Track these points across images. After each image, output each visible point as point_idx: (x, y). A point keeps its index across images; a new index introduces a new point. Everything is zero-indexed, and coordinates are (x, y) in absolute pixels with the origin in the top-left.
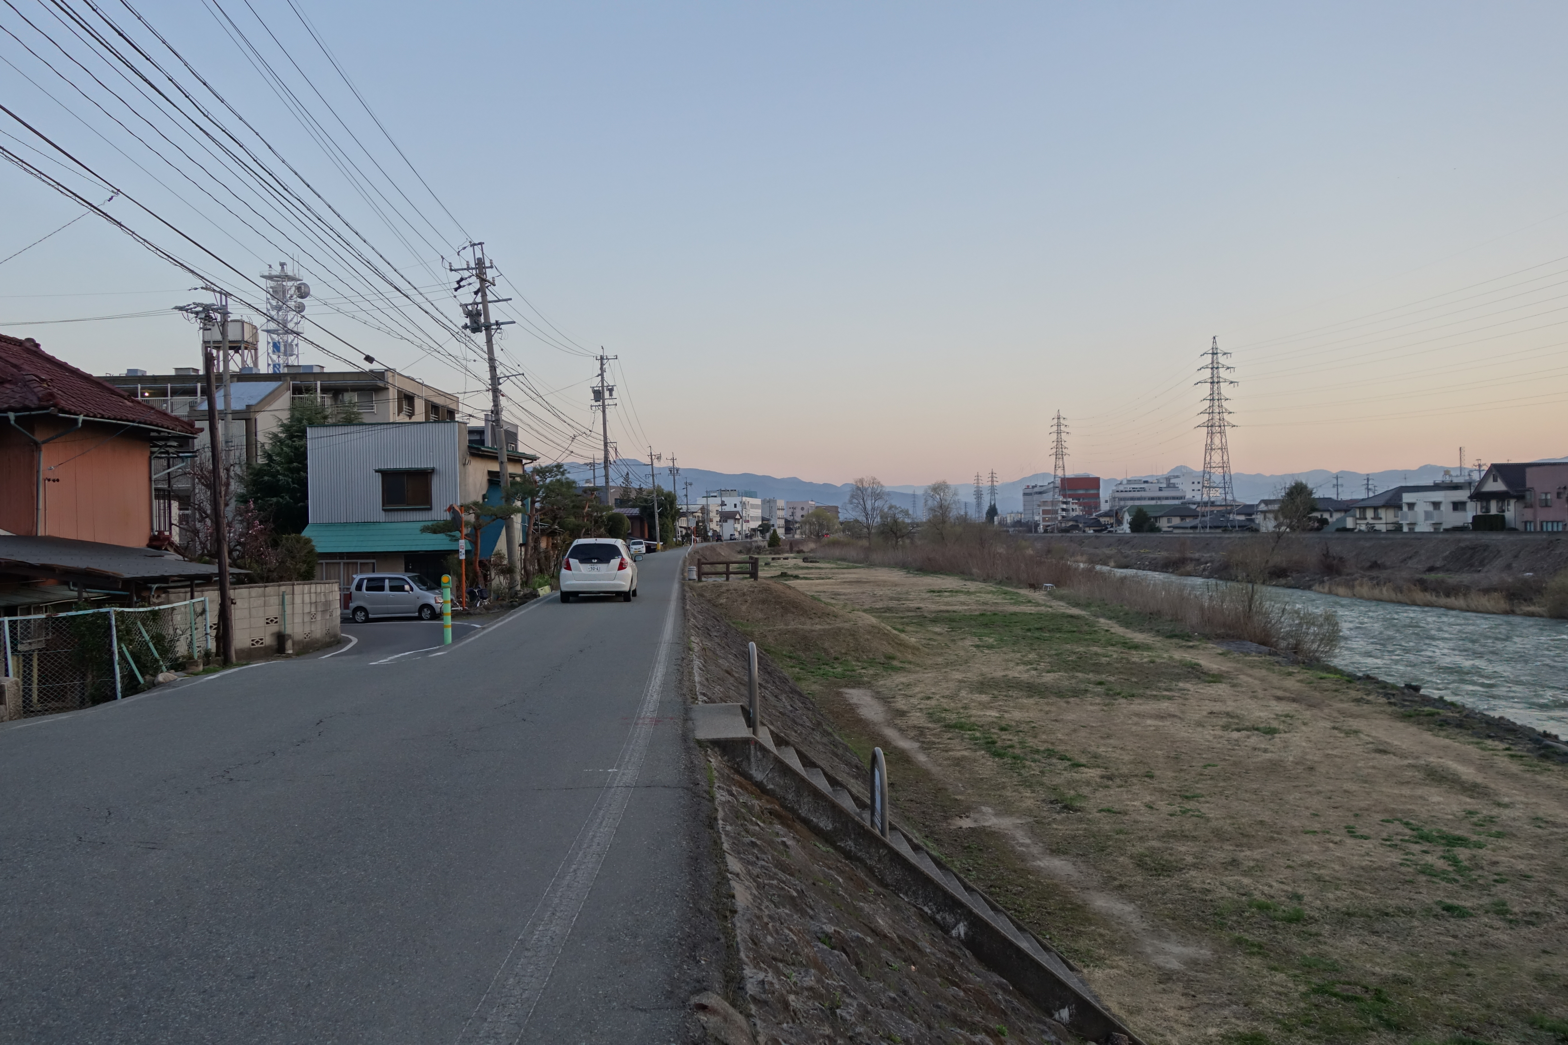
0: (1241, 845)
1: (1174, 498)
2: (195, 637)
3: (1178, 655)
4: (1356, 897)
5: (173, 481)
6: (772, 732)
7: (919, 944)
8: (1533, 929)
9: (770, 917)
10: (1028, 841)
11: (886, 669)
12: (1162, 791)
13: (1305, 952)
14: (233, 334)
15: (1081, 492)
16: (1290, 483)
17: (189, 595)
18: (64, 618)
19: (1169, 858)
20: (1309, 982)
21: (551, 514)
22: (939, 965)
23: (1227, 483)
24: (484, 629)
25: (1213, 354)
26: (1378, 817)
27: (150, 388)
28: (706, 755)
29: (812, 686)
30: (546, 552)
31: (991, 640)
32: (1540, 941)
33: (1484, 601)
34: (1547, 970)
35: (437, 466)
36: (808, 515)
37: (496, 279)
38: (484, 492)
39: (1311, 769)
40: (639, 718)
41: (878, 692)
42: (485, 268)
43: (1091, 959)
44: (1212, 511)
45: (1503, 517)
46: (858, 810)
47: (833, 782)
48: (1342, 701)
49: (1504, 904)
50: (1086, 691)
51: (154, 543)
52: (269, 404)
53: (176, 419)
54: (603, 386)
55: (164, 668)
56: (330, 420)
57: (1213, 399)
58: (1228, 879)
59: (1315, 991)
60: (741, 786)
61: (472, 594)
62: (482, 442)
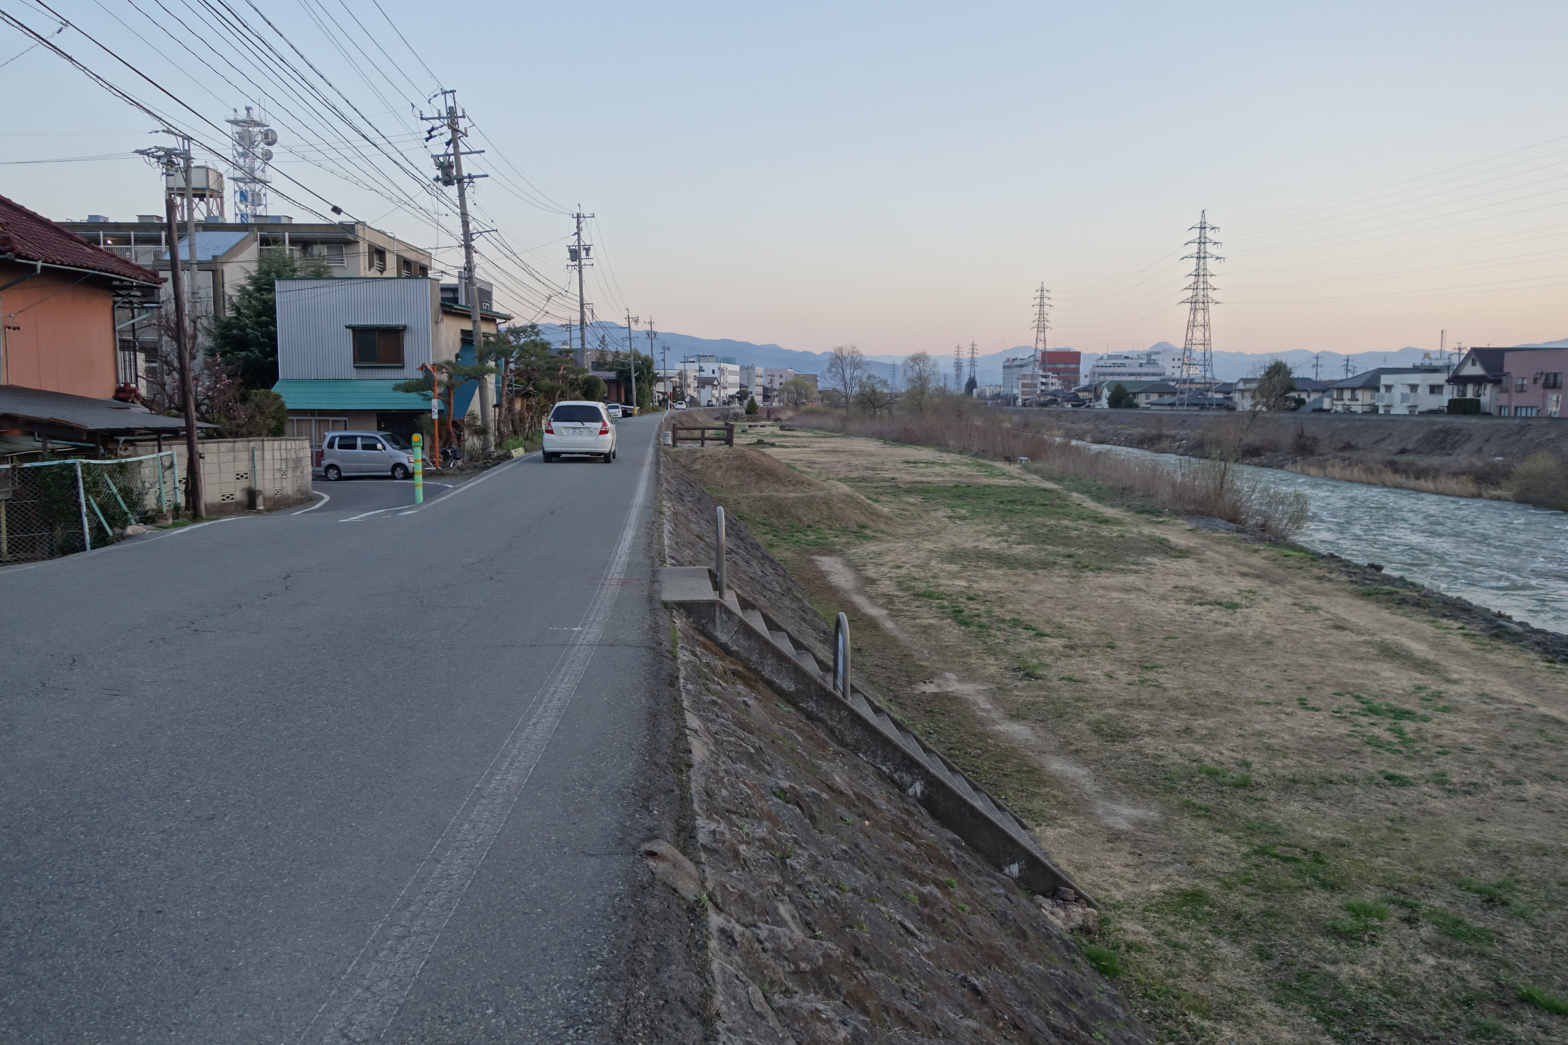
0: (1195, 714)
1: (1154, 375)
2: (164, 491)
3: (1147, 530)
4: (1303, 765)
5: (137, 333)
6: (738, 596)
7: (875, 801)
8: (1469, 798)
9: (727, 772)
10: (989, 706)
11: (858, 537)
12: (1122, 661)
13: (1250, 816)
14: (197, 181)
15: (1061, 366)
16: (1269, 362)
17: (156, 448)
18: (29, 469)
19: (1126, 725)
20: (1252, 844)
21: (526, 375)
22: (893, 821)
23: (1207, 361)
24: (455, 489)
25: (1201, 228)
26: (1330, 690)
27: (112, 236)
28: (671, 616)
29: (784, 553)
30: (521, 413)
31: (964, 512)
32: (1475, 809)
33: (1453, 485)
34: (1479, 836)
35: (409, 324)
36: (787, 383)
37: (469, 130)
38: (457, 351)
39: (1269, 643)
40: (606, 579)
41: (849, 560)
42: (458, 117)
43: (1041, 818)
44: (1190, 389)
45: (1479, 401)
46: (821, 673)
47: (798, 645)
48: (1304, 578)
49: (1444, 775)
50: (1055, 563)
51: (121, 395)
52: (236, 255)
53: (139, 268)
54: (579, 245)
55: (133, 521)
56: (299, 274)
57: (1198, 275)
58: (1180, 746)
59: (1256, 852)
60: (705, 647)
61: (445, 454)
62: (456, 300)
